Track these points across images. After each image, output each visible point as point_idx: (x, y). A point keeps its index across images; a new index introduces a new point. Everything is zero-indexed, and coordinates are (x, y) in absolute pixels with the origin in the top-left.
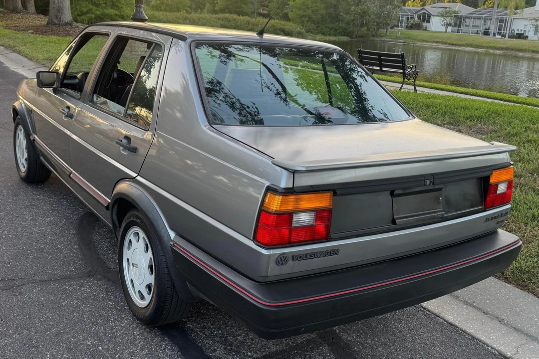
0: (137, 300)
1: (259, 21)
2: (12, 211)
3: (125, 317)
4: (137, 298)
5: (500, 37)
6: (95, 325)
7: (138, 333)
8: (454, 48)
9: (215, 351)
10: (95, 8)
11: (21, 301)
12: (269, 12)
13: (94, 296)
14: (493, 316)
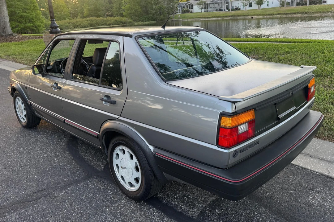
0: (128, 188)
1: (108, 19)
2: (26, 147)
3: (121, 198)
4: (128, 186)
5: (227, 11)
6: (107, 207)
7: (133, 206)
8: (207, 19)
9: (181, 208)
10: (20, 24)
11: (57, 202)
12: (112, 13)
13: (98, 189)
14: (306, 154)
